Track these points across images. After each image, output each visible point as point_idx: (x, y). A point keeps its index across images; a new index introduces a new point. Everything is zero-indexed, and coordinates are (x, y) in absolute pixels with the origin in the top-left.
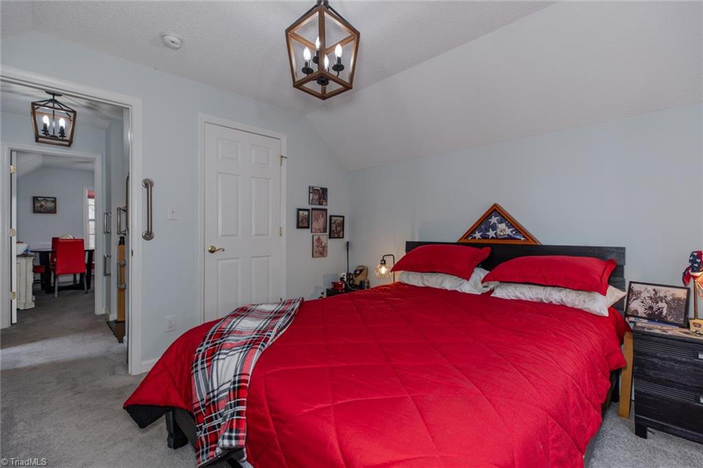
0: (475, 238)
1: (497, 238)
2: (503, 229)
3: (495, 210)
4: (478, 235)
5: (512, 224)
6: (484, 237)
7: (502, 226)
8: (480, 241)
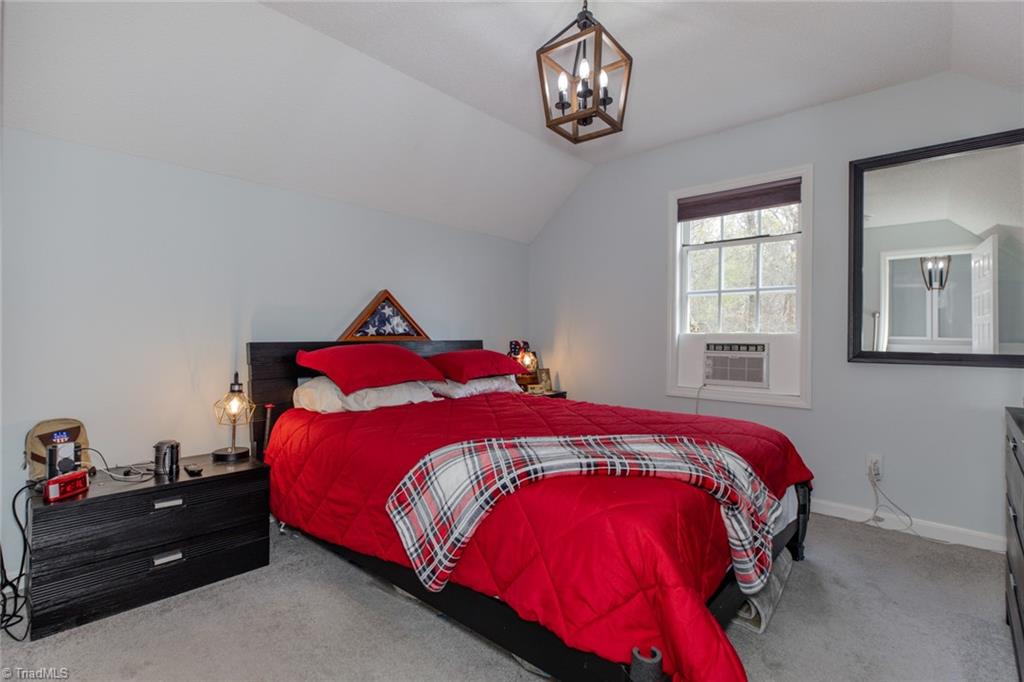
0: (366, 334)
1: (394, 334)
2: (397, 325)
3: (386, 298)
4: (372, 330)
5: (406, 317)
6: (378, 334)
7: (396, 320)
8: (373, 339)
